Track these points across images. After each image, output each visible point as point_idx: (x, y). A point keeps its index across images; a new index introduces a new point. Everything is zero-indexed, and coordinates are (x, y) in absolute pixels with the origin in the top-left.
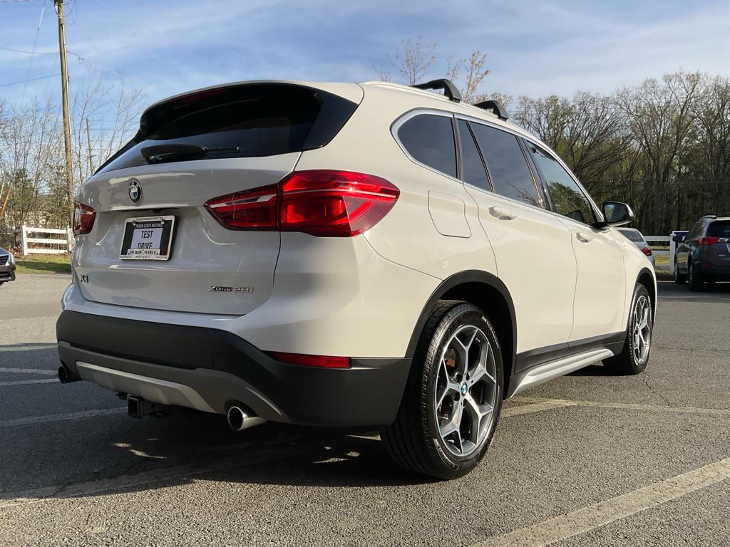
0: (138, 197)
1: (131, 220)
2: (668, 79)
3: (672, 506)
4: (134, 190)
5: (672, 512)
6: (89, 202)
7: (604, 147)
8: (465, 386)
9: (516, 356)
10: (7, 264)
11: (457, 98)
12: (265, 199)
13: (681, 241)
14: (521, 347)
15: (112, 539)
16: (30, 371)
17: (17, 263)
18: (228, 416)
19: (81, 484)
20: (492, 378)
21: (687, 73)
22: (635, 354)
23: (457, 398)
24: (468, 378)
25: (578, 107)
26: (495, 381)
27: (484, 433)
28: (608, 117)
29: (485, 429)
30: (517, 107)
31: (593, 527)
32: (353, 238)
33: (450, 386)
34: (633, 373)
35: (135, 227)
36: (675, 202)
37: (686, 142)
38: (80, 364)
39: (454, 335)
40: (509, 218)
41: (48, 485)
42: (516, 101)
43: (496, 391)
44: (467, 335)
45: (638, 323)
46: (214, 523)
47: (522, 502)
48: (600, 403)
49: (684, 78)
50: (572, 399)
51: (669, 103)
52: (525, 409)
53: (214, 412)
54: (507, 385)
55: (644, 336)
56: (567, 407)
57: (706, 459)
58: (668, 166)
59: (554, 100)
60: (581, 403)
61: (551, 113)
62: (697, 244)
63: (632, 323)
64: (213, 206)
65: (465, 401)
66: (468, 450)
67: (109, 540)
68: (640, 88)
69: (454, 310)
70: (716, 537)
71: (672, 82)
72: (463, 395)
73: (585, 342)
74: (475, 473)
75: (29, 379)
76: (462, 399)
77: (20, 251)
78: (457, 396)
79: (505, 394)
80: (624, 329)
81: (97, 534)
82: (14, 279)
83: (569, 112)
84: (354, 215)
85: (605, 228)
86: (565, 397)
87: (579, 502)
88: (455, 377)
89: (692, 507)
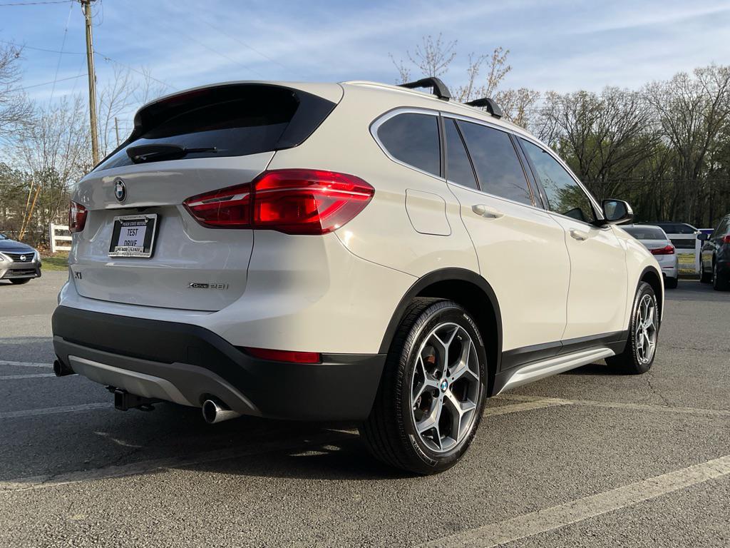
0: (123, 196)
1: (118, 218)
2: (699, 72)
3: (648, 506)
4: (120, 189)
5: (647, 512)
6: (83, 201)
7: (635, 142)
8: (444, 383)
9: (502, 353)
10: (33, 261)
11: (446, 96)
12: (239, 197)
13: (707, 240)
14: (507, 345)
15: (90, 526)
16: (41, 365)
17: (43, 260)
18: (203, 409)
19: (69, 474)
20: (475, 376)
21: (719, 66)
22: (638, 354)
23: (437, 395)
24: (448, 375)
25: (607, 103)
26: (478, 379)
27: (465, 430)
28: (637, 112)
29: (467, 426)
30: (544, 103)
31: (562, 524)
32: (323, 236)
33: (427, 382)
34: (638, 373)
35: (122, 226)
36: (706, 200)
37: (720, 137)
38: (72, 358)
39: (433, 332)
40: (495, 216)
41: (38, 474)
42: (543, 97)
43: (480, 389)
44: (448, 332)
45: (643, 322)
46: (190, 513)
47: (496, 499)
48: (597, 402)
49: (716, 72)
50: (569, 398)
51: (701, 97)
52: (519, 408)
53: (191, 405)
54: (492, 383)
55: (650, 336)
56: (562, 406)
57: (694, 459)
58: (700, 162)
59: (583, 95)
60: (577, 402)
61: (578, 108)
62: (721, 242)
63: (635, 322)
64: (190, 205)
65: (445, 398)
66: (447, 447)
67: (87, 526)
68: (671, 83)
69: (432, 307)
70: (687, 537)
71: (704, 76)
72: (443, 391)
73: (581, 341)
74: (455, 469)
75: (39, 372)
76: (441, 396)
77: (49, 248)
78: (436, 392)
79: (490, 391)
80: (626, 328)
81: (76, 521)
82: (39, 276)
83: (599, 108)
84: (325, 214)
85: (606, 225)
86: (562, 396)
87: (555, 500)
88: (434, 374)
89: (668, 506)
